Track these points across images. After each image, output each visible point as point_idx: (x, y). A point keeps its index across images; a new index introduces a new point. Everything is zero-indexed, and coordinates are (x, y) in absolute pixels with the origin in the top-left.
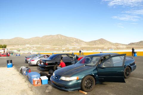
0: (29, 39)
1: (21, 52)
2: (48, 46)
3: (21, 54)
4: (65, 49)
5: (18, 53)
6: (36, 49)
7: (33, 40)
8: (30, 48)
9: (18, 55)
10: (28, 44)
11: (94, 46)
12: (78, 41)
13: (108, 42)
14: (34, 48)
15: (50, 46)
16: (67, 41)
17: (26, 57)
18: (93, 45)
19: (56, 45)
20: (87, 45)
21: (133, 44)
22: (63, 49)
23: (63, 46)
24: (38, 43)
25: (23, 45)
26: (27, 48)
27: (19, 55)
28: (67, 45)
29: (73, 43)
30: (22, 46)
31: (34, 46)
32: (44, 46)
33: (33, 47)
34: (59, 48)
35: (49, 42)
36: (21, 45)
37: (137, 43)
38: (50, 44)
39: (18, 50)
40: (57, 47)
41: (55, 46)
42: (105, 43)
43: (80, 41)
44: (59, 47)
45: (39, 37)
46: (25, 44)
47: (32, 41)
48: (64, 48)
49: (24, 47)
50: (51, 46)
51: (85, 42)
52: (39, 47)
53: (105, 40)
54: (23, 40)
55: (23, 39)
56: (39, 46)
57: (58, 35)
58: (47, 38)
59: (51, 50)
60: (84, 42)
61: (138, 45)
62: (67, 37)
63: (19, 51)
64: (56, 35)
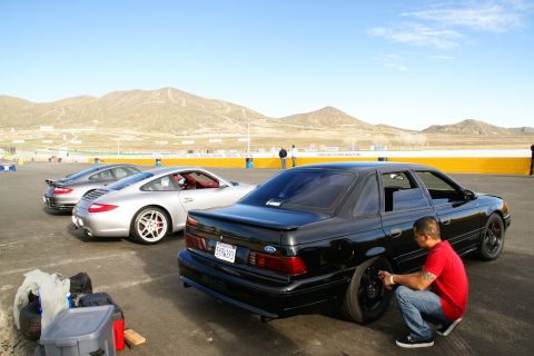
0: (52, 106)
1: (21, 157)
2: (128, 131)
3: (21, 163)
4: (192, 142)
5: (6, 161)
6: (80, 142)
7: (67, 109)
8: (58, 141)
9: (7, 168)
10: (46, 122)
11: (302, 134)
12: (241, 116)
13: (353, 120)
14: (72, 141)
15: (134, 132)
16: (199, 111)
17: (51, 184)
18: (299, 129)
19: (159, 129)
20: (274, 131)
21: (439, 129)
22: (184, 143)
23: (185, 133)
24: (86, 121)
25: (29, 127)
26: (46, 139)
27: (12, 168)
28: (199, 128)
29: (222, 120)
30: (22, 132)
31: (72, 131)
32: (113, 131)
33: (70, 136)
34: (170, 140)
35: (131, 118)
36: (18, 127)
37: (454, 126)
38: (136, 126)
39: (5, 148)
40: (162, 135)
41: (156, 134)
42: (342, 123)
43: (249, 113)
44: (168, 135)
45: (92, 98)
46: (34, 124)
47: (63, 113)
48: (190, 139)
49: (29, 133)
50: (138, 133)
51: (269, 120)
52: (93, 138)
53: (342, 114)
54: (26, 108)
55: (26, 103)
56: (90, 130)
57: (166, 89)
58: (122, 100)
59: (140, 148)
60: (262, 117)
61: (457, 133)
62: (201, 100)
63: (13, 150)
64: (158, 91)
